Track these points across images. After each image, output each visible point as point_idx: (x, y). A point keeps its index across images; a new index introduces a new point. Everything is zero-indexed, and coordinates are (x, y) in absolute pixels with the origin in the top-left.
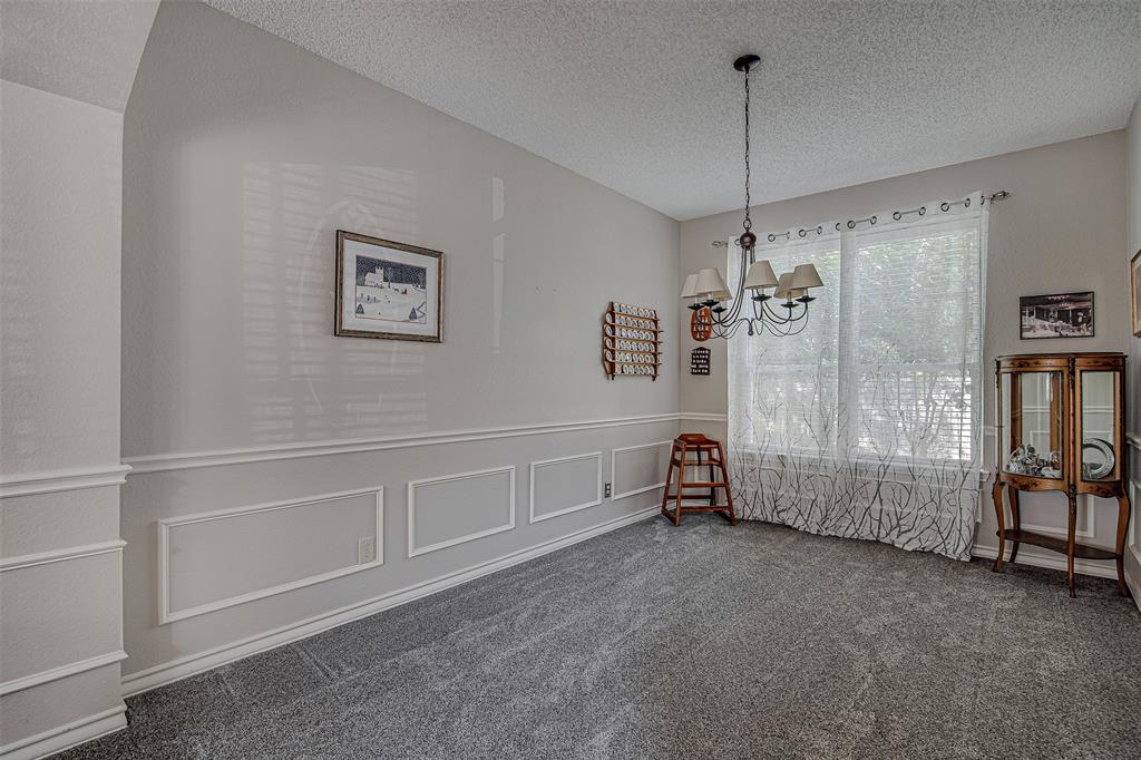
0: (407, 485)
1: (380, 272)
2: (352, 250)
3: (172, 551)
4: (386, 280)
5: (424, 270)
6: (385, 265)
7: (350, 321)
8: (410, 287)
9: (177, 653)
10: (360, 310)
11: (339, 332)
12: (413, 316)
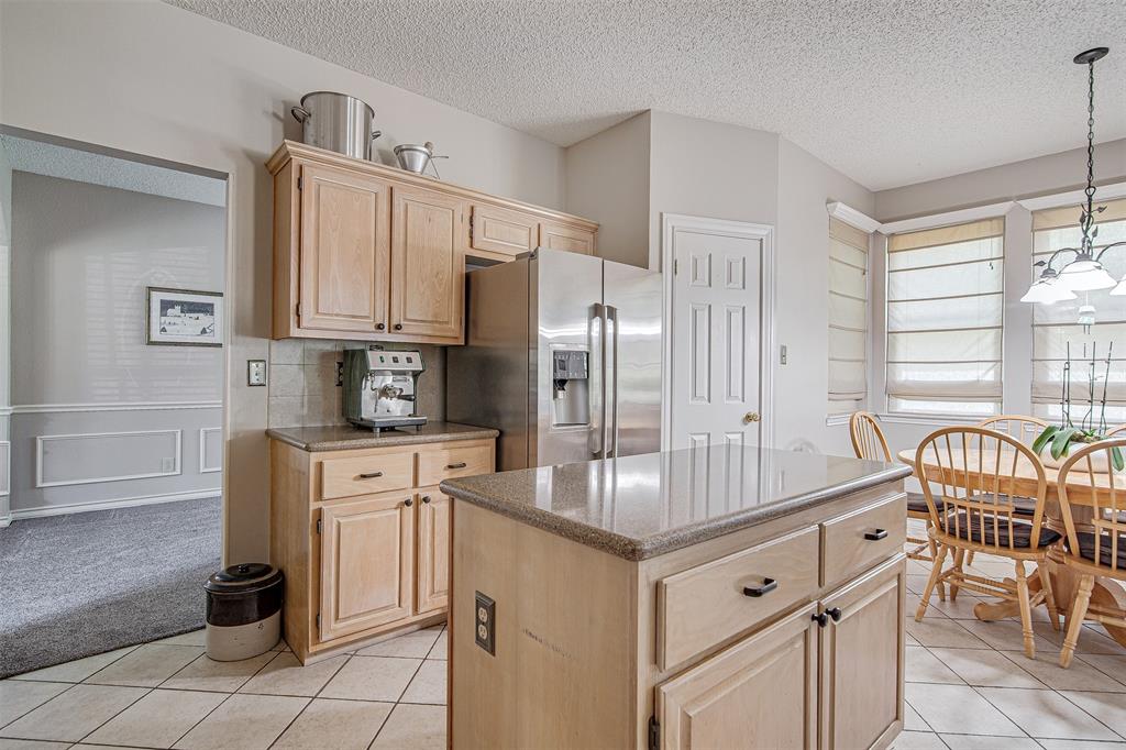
0: (199, 431)
1: (178, 308)
2: (157, 297)
3: (45, 453)
4: (182, 312)
5: (212, 305)
6: (182, 304)
7: (156, 336)
8: (201, 315)
9: (46, 503)
10: (164, 330)
11: (150, 343)
12: (204, 331)
